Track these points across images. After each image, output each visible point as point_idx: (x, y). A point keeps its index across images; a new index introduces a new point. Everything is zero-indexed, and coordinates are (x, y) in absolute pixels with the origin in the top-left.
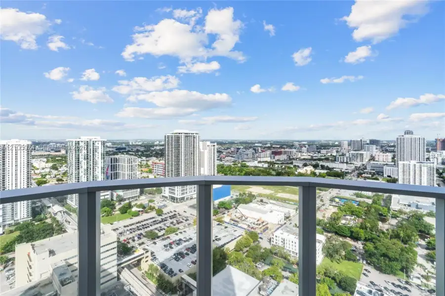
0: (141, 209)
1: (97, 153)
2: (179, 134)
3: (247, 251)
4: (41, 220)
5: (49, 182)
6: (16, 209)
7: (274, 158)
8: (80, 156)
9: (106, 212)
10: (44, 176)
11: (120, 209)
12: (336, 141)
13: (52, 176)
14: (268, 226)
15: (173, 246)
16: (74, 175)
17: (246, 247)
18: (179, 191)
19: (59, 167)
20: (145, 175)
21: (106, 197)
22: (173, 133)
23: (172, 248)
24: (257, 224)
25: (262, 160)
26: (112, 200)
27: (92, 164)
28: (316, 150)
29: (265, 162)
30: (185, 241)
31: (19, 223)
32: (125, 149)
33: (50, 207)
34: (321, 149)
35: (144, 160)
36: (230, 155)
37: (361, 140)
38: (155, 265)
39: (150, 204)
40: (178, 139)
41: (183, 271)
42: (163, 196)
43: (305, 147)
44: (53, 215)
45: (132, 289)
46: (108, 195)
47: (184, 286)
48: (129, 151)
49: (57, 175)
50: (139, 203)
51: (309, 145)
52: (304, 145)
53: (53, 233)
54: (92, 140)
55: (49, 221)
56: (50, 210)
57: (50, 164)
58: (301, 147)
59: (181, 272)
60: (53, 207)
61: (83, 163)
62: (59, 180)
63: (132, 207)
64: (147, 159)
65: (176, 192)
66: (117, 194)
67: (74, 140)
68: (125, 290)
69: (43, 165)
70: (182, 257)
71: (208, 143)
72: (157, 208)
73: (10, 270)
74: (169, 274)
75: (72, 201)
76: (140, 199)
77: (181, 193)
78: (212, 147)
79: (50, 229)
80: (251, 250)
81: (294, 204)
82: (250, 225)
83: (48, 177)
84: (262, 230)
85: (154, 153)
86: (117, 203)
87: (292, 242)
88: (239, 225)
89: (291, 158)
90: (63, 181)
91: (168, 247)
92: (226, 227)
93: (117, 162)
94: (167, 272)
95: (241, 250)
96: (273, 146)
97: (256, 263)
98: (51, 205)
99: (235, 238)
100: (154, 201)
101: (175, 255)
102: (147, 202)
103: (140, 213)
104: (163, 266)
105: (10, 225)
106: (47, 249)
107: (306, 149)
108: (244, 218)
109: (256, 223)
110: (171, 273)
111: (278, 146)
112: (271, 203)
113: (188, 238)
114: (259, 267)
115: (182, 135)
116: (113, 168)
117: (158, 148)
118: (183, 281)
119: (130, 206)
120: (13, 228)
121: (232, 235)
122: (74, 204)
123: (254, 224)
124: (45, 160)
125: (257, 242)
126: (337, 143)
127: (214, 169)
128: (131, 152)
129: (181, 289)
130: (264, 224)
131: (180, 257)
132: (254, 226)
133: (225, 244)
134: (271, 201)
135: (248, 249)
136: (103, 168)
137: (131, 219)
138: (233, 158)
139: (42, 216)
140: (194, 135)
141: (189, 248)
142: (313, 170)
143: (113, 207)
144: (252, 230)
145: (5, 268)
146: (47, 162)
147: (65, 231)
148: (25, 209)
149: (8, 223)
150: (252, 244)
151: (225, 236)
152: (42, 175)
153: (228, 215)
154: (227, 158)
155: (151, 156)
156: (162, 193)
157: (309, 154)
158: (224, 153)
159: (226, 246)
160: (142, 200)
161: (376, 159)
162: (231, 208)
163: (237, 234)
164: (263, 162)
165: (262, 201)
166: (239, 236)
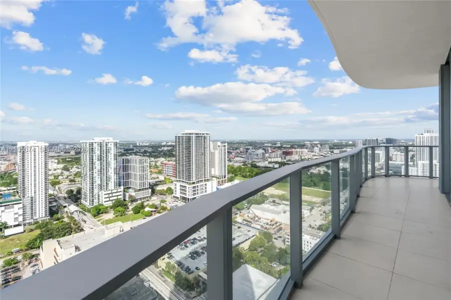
0: (154, 210)
1: (110, 154)
2: (190, 134)
3: (262, 251)
4: (58, 219)
5: (62, 182)
6: (35, 209)
7: (285, 158)
8: (94, 157)
9: (119, 212)
10: (56, 177)
11: (133, 209)
12: (350, 141)
13: (64, 177)
14: (281, 226)
15: (188, 245)
16: (88, 175)
17: (260, 247)
18: (190, 192)
19: (70, 168)
20: (154, 176)
21: (119, 197)
22: (184, 134)
23: (187, 247)
24: (270, 225)
25: (273, 160)
26: (125, 200)
27: (105, 165)
28: (329, 150)
29: (276, 163)
30: (200, 241)
31: (38, 222)
32: (133, 150)
33: (65, 207)
34: (334, 149)
35: (152, 161)
36: (240, 156)
37: (377, 139)
38: (172, 263)
39: (162, 204)
40: (189, 139)
41: (199, 269)
42: (174, 197)
43: (317, 147)
44: (69, 215)
45: (152, 286)
46: (121, 195)
47: (201, 284)
48: (137, 152)
49: (69, 176)
50: (151, 203)
51: (321, 145)
52: (316, 144)
53: (72, 232)
54: (105, 141)
55: (66, 220)
56: (66, 209)
57: (61, 166)
58: (313, 147)
59: (198, 270)
60: (70, 207)
61: (97, 164)
62: (71, 181)
63: (145, 207)
64: (156, 160)
65: (187, 193)
66: (129, 195)
67: (88, 141)
68: (145, 286)
69: (55, 166)
70: (197, 255)
71: (219, 144)
72: (169, 208)
73: (35, 265)
74: (187, 272)
75: (86, 201)
76: (152, 199)
77: (192, 193)
78: (223, 148)
79: (68, 228)
80: (265, 250)
81: (308, 205)
82: (263, 225)
83: (60, 177)
84: (275, 230)
85: (162, 153)
86: (129, 204)
87: (308, 242)
88: (252, 225)
89: (303, 158)
90: (75, 181)
91: (183, 246)
92: (239, 228)
93: (128, 163)
94: (184, 270)
95: (256, 250)
96: (284, 146)
97: (271, 263)
98: (67, 205)
99: (249, 238)
100: (166, 201)
101: (190, 253)
102: (159, 203)
103: (153, 213)
104: (180, 264)
105: (30, 224)
106: (73, 245)
107: (318, 149)
108: (256, 219)
109: (270, 223)
110: (188, 270)
111: (289, 146)
112: (283, 204)
113: (202, 237)
114: (274, 267)
115: (193, 135)
116: (125, 168)
117: (166, 148)
118: (200, 278)
119: (142, 206)
120: (33, 227)
121: (247, 235)
122: (88, 204)
123: (267, 224)
124: (56, 161)
125: (271, 243)
126: (350, 143)
127: (225, 169)
128: (139, 153)
129: (199, 286)
130: (277, 225)
131: (196, 256)
132: (267, 226)
133: (239, 244)
134: (284, 202)
135: (263, 249)
136: (115, 169)
137: (144, 219)
138: (242, 159)
139: (59, 215)
140: (205, 135)
141: (204, 247)
142: (326, 170)
143: (125, 206)
144: (266, 230)
145: (29, 264)
146: (58, 163)
147: (82, 230)
148: (44, 208)
149: (27, 221)
150: (267, 245)
151: (239, 236)
152: (55, 176)
153: (240, 216)
154: (236, 158)
155: (159, 157)
156: (173, 193)
157: (322, 154)
158: (233, 154)
159: (241, 246)
160: (153, 200)
161: (394, 159)
162: (243, 209)
163: (251, 234)
164: (274, 162)
165: (274, 202)
166: (253, 236)
